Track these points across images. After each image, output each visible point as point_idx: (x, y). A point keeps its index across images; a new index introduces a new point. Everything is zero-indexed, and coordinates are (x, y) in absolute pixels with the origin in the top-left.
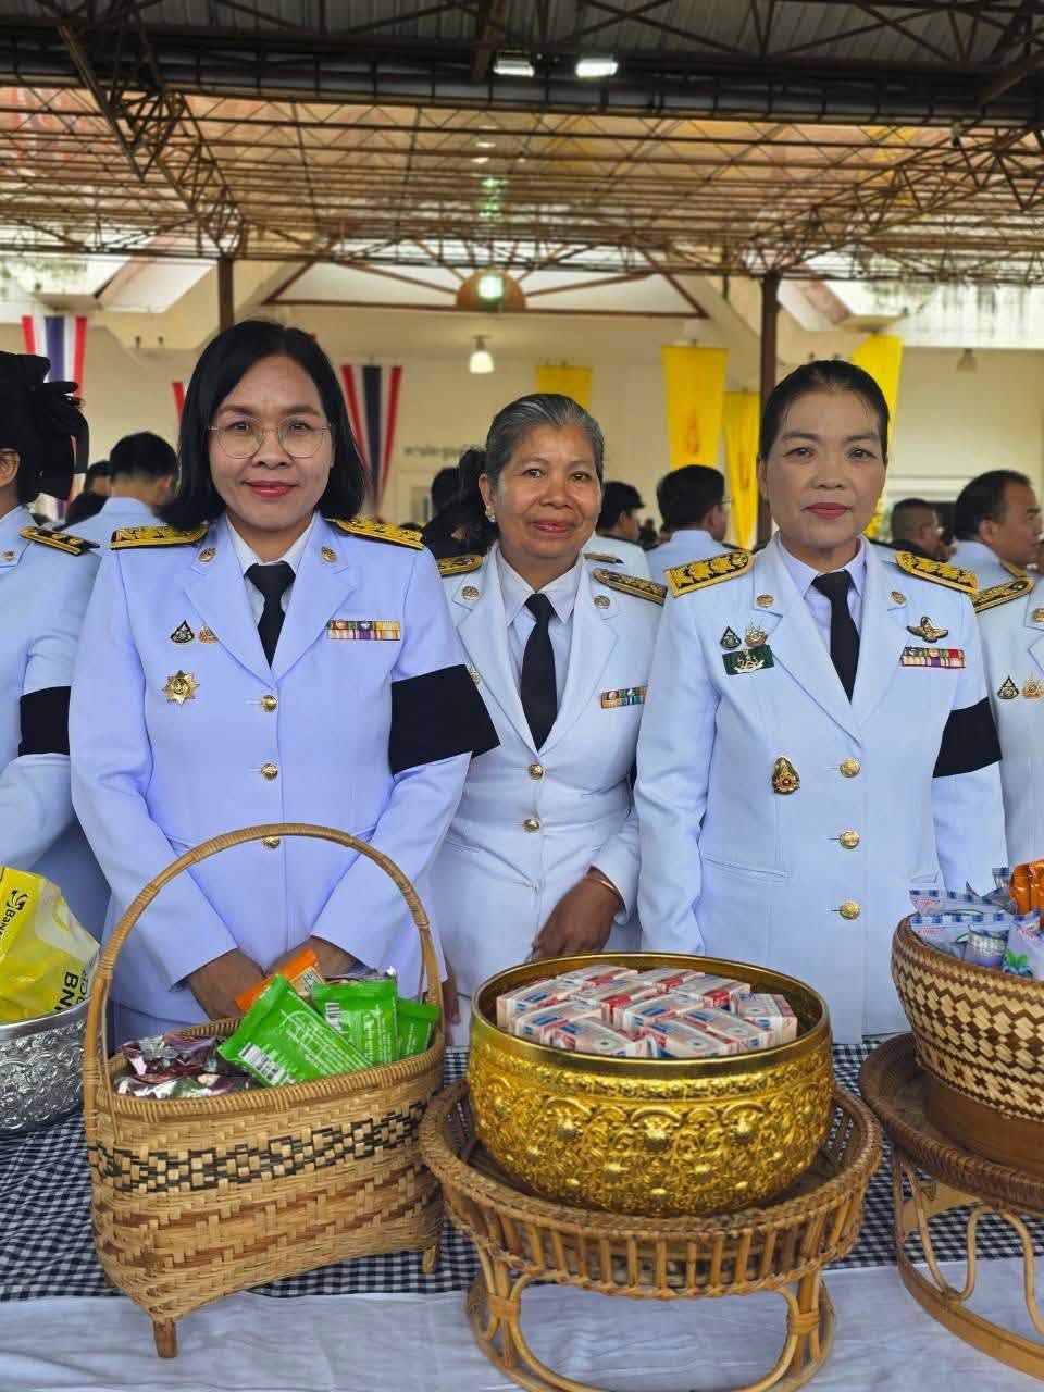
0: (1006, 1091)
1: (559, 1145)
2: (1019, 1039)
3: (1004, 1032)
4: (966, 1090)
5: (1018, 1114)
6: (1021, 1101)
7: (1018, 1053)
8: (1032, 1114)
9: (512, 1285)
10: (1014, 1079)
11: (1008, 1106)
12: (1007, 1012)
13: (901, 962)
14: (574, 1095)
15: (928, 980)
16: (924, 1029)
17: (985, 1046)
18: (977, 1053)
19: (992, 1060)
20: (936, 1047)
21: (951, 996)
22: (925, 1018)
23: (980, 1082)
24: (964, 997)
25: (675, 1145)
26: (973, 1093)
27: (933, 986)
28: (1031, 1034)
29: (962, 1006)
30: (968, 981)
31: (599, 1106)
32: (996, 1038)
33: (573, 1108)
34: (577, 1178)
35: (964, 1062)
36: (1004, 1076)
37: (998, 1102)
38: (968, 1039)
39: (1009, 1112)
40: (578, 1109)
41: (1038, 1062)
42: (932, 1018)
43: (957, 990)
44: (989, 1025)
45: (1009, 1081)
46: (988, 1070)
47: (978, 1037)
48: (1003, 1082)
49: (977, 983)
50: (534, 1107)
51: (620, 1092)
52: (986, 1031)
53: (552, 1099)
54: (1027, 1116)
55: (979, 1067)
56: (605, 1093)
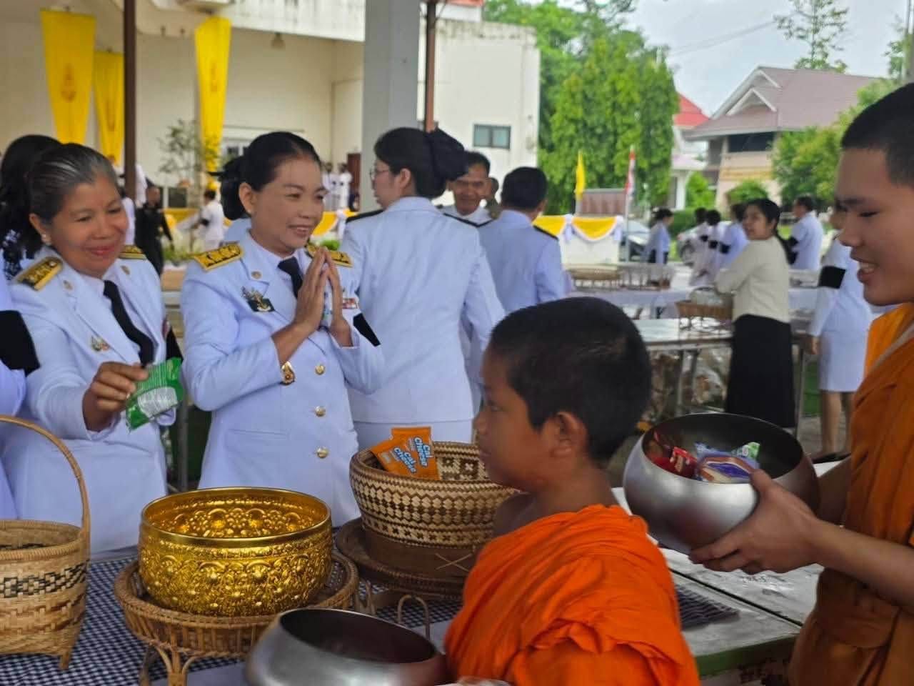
0: (407, 533)
1: (207, 587)
2: (414, 507)
3: (407, 504)
4: (389, 536)
5: (413, 544)
6: (414, 538)
7: (414, 514)
8: (419, 543)
9: (182, 666)
10: (411, 527)
11: (409, 541)
12: (408, 494)
13: (356, 476)
14: (216, 560)
15: (370, 483)
16: (368, 508)
17: (398, 513)
18: (394, 517)
19: (401, 519)
20: (374, 517)
21: (382, 490)
22: (368, 503)
23: (396, 531)
24: (388, 490)
25: (268, 578)
26: (392, 537)
27: (373, 486)
28: (419, 504)
29: (387, 494)
30: (390, 482)
31: (230, 564)
32: (403, 508)
33: (215, 566)
34: (217, 602)
35: (388, 522)
36: (407, 526)
37: (403, 540)
38: (390, 510)
39: (409, 544)
40: (219, 567)
41: (432, 518)
42: (372, 502)
43: (384, 486)
44: (400, 502)
45: (409, 528)
46: (399, 524)
47: (395, 508)
48: (406, 530)
49: (394, 482)
50: (193, 569)
51: (241, 556)
52: (399, 505)
53: (203, 564)
54: (417, 545)
55: (395, 524)
56: (233, 557)
